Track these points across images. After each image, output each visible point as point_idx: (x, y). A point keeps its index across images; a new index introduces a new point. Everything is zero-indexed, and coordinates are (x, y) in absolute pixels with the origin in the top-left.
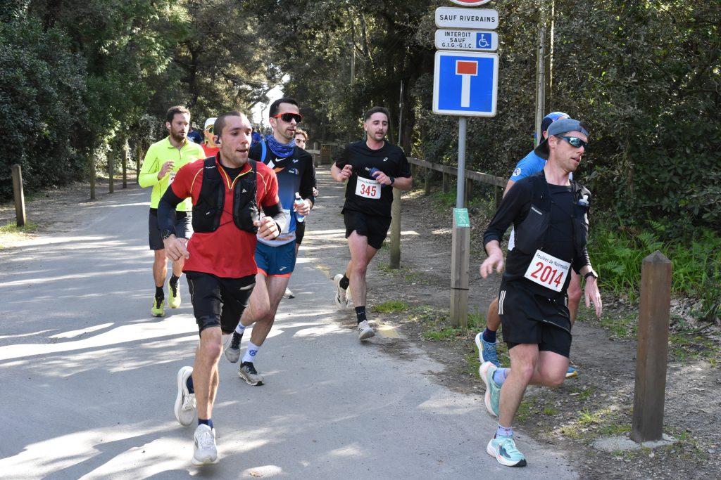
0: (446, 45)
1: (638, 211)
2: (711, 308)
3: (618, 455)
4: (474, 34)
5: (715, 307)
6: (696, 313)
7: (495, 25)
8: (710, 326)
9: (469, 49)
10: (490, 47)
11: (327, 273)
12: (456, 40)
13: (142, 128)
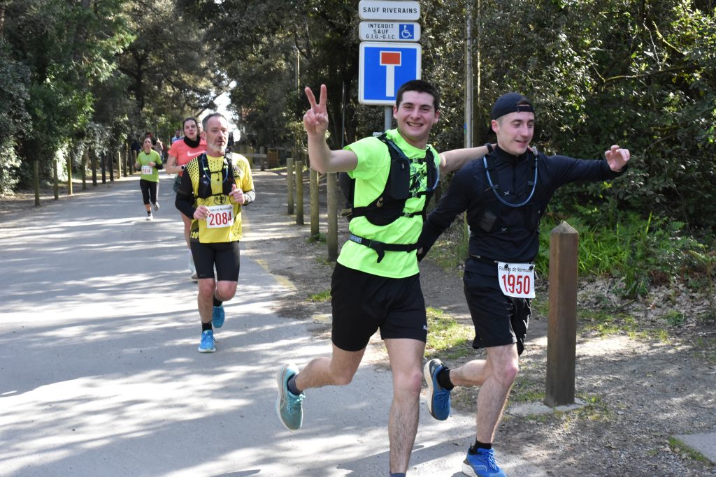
0: (370, 36)
1: (566, 197)
2: (633, 286)
3: (531, 419)
4: (397, 25)
5: (637, 285)
6: (619, 291)
7: (417, 16)
8: (632, 303)
9: (392, 40)
10: (412, 38)
11: (266, 267)
12: (379, 32)
13: (88, 136)
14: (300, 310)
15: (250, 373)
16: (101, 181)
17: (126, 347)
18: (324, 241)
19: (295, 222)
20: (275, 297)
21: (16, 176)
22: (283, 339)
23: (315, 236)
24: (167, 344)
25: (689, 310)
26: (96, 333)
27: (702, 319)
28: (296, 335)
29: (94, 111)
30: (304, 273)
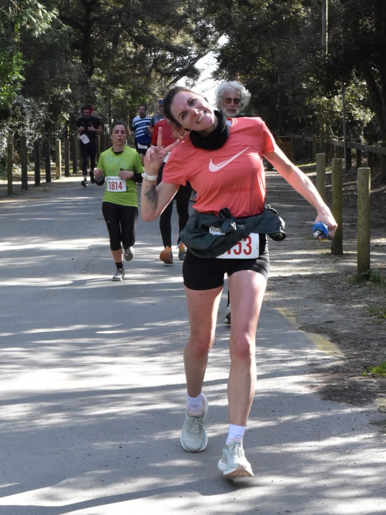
11: (293, 320)
13: (14, 116)
14: (355, 391)
15: (290, 488)
16: (33, 182)
17: (96, 440)
18: (377, 280)
19: (329, 251)
20: (313, 368)
22: (335, 436)
23: (363, 273)
24: (158, 437)
26: (50, 415)
28: (353, 431)
29: (24, 79)
30: (352, 331)
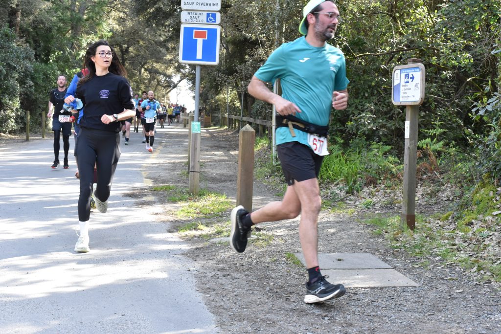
0: (188, 20)
2: (350, 185)
4: (205, 14)
5: (354, 184)
7: (219, 8)
8: (350, 196)
9: (202, 23)
10: (215, 22)
11: (145, 175)
12: (194, 18)
21: (21, 123)
25: (379, 200)
27: (384, 205)
30: (166, 179)
